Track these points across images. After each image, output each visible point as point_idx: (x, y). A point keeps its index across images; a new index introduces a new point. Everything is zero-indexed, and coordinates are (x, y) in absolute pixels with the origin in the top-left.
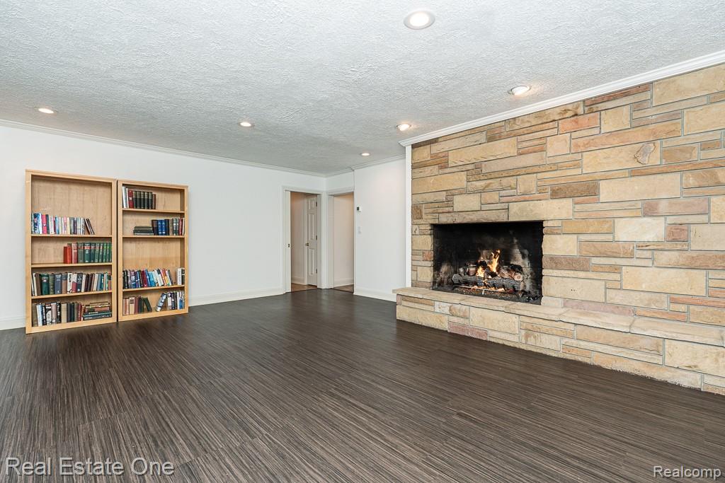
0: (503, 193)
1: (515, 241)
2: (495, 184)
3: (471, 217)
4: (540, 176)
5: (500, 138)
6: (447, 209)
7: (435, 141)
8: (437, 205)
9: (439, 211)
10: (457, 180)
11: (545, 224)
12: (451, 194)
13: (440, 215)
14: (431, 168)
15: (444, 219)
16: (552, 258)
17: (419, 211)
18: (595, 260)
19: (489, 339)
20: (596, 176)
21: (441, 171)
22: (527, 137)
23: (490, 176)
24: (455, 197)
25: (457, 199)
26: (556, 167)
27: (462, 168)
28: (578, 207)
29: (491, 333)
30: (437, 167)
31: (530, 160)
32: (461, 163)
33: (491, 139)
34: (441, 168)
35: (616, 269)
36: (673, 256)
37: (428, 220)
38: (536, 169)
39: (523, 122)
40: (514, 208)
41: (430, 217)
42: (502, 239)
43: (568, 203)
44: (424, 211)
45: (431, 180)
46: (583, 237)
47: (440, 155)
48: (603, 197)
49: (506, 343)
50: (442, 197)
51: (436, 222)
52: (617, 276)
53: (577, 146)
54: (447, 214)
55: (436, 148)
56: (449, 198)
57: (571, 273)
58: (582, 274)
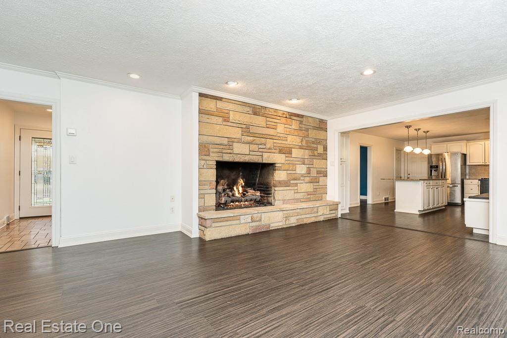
0: (260, 146)
1: (241, 174)
2: (258, 140)
3: (245, 158)
4: (275, 141)
5: (259, 115)
6: (229, 151)
7: (220, 99)
8: (222, 147)
9: (223, 152)
10: (236, 133)
11: (277, 165)
12: (231, 141)
13: (224, 155)
14: (217, 118)
15: (227, 158)
16: (280, 182)
17: (206, 149)
18: (292, 182)
19: (271, 229)
20: (291, 146)
21: (224, 123)
22: (271, 120)
23: (254, 135)
24: (234, 143)
25: (235, 145)
26: (279, 138)
27: (239, 125)
28: (287, 158)
29: (272, 225)
30: (221, 119)
31: (271, 132)
32: (239, 122)
33: (255, 114)
34: (225, 121)
35: (296, 185)
36: (307, 179)
37: (215, 158)
38: (274, 138)
39: (269, 111)
40: (265, 155)
41: (216, 155)
42: (234, 173)
43: (283, 156)
44: (212, 150)
45: (218, 127)
46: (289, 172)
47: (224, 111)
48: (293, 155)
49: (278, 228)
50: (225, 141)
51: (220, 159)
52: (296, 188)
53: (286, 131)
54: (230, 155)
55: (220, 104)
56: (231, 143)
57: (286, 188)
58: (288, 188)
